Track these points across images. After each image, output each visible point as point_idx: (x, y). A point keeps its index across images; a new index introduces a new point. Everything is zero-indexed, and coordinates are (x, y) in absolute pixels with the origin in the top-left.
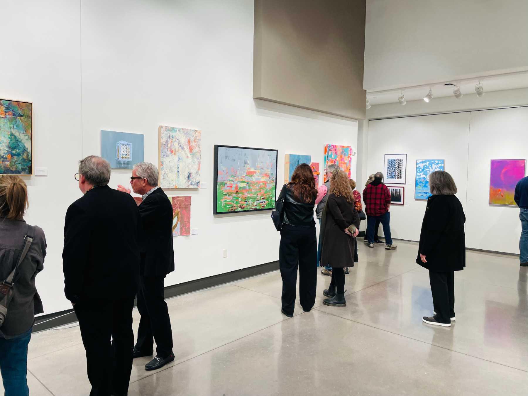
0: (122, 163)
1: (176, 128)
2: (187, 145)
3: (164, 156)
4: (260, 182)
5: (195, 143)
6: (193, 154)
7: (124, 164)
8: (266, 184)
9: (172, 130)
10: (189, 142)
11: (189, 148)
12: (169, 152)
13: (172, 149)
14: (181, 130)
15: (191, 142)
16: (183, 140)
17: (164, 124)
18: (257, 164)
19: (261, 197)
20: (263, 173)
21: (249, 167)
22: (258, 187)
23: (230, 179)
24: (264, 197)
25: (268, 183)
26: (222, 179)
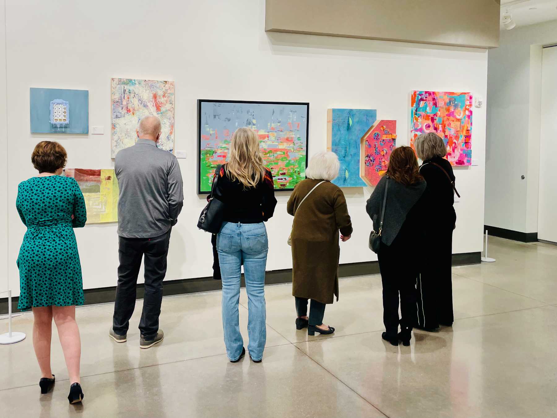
0: (58, 126)
1: (134, 80)
2: (152, 101)
3: (117, 117)
4: (276, 150)
5: (165, 99)
6: (161, 113)
7: (61, 127)
8: (288, 153)
9: (128, 83)
10: (155, 97)
11: (156, 105)
12: (124, 111)
13: (128, 108)
14: (143, 83)
15: (158, 98)
16: (146, 95)
17: (117, 76)
18: (271, 125)
19: (279, 171)
20: (281, 138)
21: (256, 129)
22: (272, 156)
23: (222, 145)
24: (284, 171)
25: (291, 151)
26: (208, 146)
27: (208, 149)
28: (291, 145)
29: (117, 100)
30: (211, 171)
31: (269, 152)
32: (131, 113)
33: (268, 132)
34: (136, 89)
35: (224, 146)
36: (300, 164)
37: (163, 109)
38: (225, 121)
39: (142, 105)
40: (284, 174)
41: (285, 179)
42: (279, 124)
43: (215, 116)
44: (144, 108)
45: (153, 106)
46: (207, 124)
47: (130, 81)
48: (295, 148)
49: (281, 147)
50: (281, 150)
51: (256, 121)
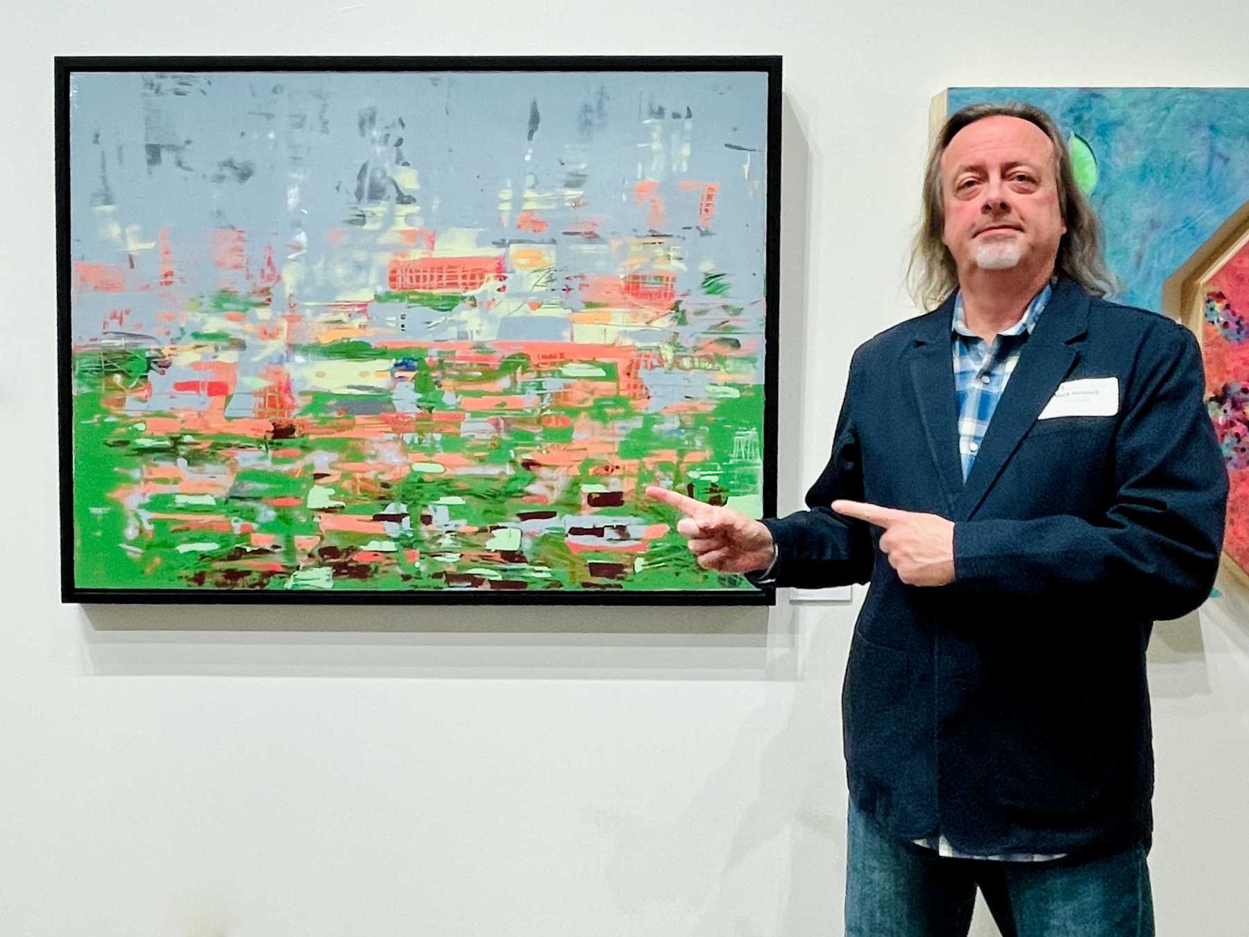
4: (558, 355)
8: (642, 373)
18: (518, 201)
19: (576, 483)
20: (591, 278)
21: (419, 223)
22: (532, 394)
23: (204, 323)
24: (614, 485)
25: (661, 362)
26: (114, 326)
27: (120, 343)
28: (664, 323)
30: (136, 474)
31: (508, 366)
33: (502, 244)
35: (215, 324)
38: (221, 178)
40: (610, 500)
41: (621, 529)
42: (572, 194)
43: (154, 153)
46: (108, 201)
48: (689, 343)
49: (588, 333)
50: (590, 354)
51: (422, 180)
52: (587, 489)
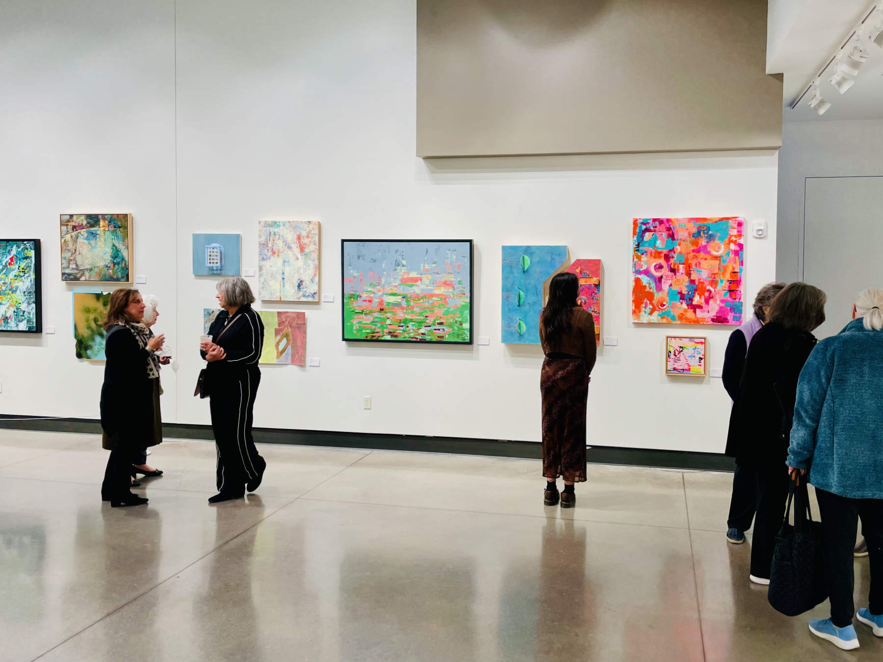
0: (215, 269)
1: (279, 222)
2: (296, 243)
3: (263, 259)
4: (432, 296)
5: (309, 240)
6: (305, 255)
7: (217, 270)
8: (447, 300)
9: (273, 226)
10: (299, 238)
11: (300, 246)
12: (270, 253)
13: (274, 250)
14: (287, 225)
15: (302, 238)
16: (291, 237)
17: (263, 219)
18: (424, 266)
19: (435, 320)
20: (438, 281)
21: (406, 271)
22: (427, 303)
23: (367, 289)
24: (442, 321)
25: (451, 297)
26: (352, 289)
27: (353, 292)
28: (451, 290)
29: (263, 242)
30: (355, 317)
32: (276, 254)
33: (421, 275)
34: (282, 230)
35: (370, 289)
36: (462, 312)
37: (307, 250)
38: (371, 262)
39: (287, 246)
40: (441, 324)
41: (443, 329)
42: (434, 265)
43: (359, 257)
44: (288, 250)
45: (297, 247)
46: (351, 266)
47: (275, 222)
48: (455, 294)
49: (437, 292)
50: (437, 295)
51: (406, 262)
52: (437, 321)
